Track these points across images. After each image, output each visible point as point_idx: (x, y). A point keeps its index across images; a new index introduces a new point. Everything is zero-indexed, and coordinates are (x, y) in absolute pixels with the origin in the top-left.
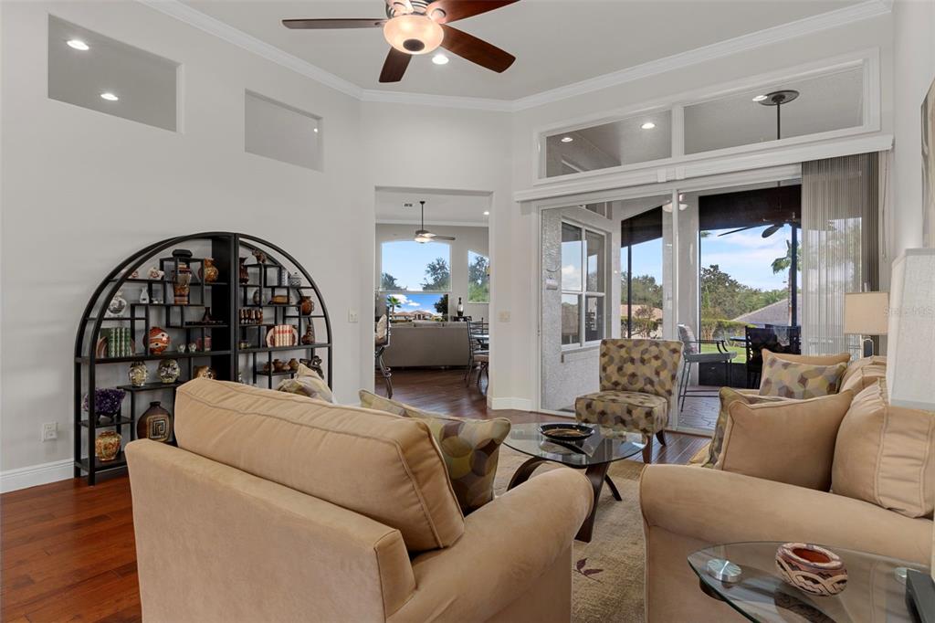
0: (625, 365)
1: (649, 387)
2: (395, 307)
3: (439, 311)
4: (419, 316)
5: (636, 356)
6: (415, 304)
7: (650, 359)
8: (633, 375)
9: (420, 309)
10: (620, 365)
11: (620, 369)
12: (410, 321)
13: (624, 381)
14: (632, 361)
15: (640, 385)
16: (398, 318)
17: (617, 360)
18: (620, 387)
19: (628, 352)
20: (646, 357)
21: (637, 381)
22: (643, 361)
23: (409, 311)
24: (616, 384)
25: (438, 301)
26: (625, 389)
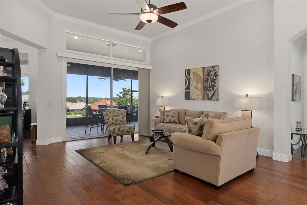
0: (114, 118)
1: (121, 123)
5: (116, 114)
7: (120, 115)
8: (116, 120)
10: (112, 117)
11: (112, 119)
13: (114, 122)
14: (115, 116)
15: (119, 122)
17: (111, 116)
18: (113, 124)
19: (113, 113)
20: (118, 114)
21: (118, 122)
22: (118, 116)
24: (112, 123)
26: (115, 125)
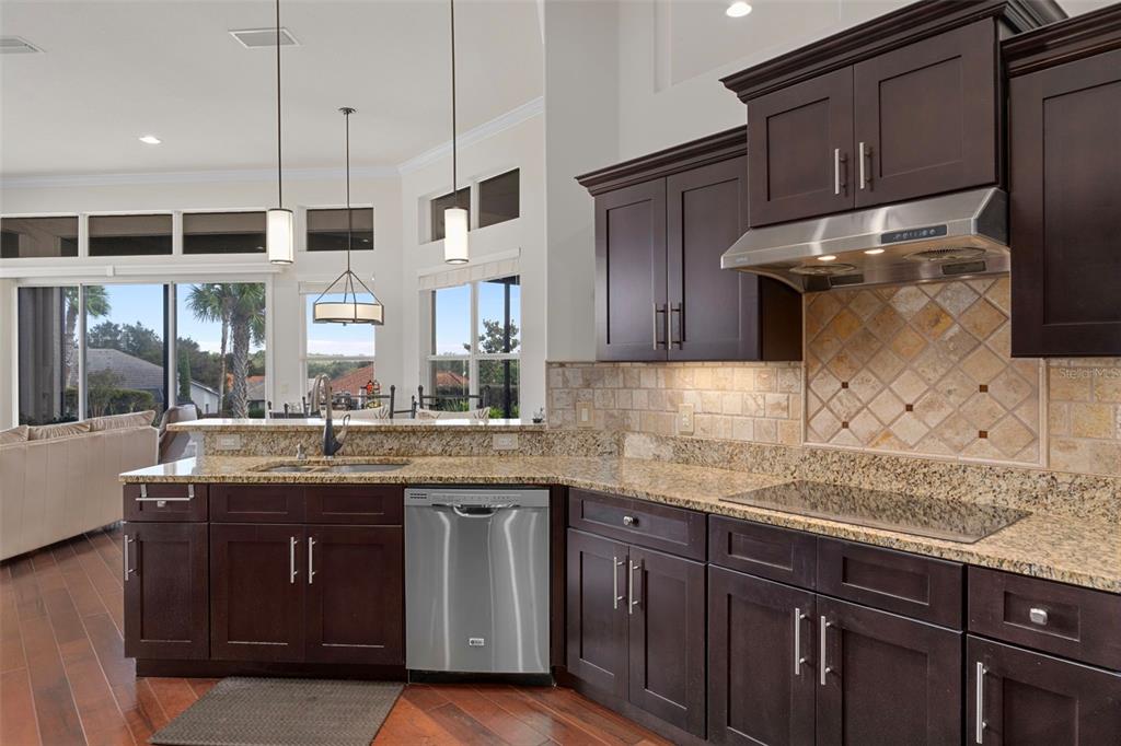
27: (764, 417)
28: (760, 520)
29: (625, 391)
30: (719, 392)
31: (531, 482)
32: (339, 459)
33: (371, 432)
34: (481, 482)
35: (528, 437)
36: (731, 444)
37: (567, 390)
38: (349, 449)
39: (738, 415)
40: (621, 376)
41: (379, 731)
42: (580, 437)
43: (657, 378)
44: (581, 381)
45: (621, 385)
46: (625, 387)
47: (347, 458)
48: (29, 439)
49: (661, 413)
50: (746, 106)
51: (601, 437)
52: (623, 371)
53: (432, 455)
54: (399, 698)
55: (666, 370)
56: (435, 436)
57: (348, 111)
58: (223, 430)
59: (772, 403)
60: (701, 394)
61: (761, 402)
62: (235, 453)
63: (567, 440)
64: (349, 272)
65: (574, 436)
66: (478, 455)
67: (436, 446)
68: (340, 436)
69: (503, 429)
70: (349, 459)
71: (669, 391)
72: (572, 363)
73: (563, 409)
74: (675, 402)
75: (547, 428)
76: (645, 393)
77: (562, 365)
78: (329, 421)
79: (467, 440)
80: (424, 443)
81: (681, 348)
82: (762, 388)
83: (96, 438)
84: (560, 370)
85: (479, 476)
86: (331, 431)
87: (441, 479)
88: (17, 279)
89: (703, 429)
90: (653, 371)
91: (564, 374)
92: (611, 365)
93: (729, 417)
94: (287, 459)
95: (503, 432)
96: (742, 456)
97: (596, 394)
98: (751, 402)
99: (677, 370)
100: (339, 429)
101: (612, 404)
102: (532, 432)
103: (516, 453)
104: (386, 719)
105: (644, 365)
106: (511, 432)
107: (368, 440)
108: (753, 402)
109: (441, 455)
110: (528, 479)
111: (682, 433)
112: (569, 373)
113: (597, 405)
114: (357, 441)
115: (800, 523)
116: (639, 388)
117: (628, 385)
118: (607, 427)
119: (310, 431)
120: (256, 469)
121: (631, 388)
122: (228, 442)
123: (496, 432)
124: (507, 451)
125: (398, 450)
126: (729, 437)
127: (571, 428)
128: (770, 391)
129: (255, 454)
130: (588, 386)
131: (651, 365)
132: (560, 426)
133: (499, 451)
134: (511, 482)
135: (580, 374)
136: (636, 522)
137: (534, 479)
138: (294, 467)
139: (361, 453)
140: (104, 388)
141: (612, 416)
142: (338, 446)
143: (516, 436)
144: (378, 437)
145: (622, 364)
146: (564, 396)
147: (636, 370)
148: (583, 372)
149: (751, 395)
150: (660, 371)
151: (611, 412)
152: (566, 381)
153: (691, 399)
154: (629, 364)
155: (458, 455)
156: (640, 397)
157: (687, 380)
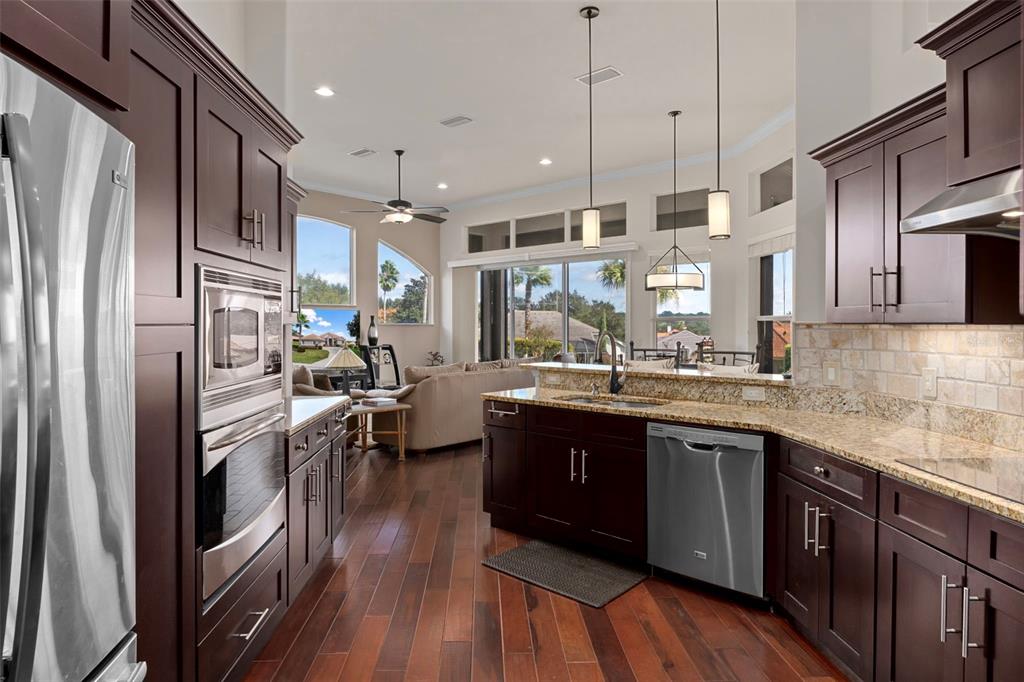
2: (303, 328)
3: (352, 334)
4: (330, 340)
6: (325, 324)
9: (332, 331)
12: (320, 348)
16: (307, 344)
23: (318, 333)
25: (351, 320)
27: (1009, 385)
28: (917, 482)
29: (874, 352)
30: (962, 357)
31: (747, 427)
32: (620, 397)
33: (645, 378)
34: (704, 423)
35: (775, 390)
36: (972, 412)
37: (814, 350)
38: (630, 390)
39: (982, 382)
40: (871, 337)
41: (614, 599)
42: (826, 394)
43: (903, 341)
44: (828, 342)
45: (870, 347)
46: (874, 349)
47: (627, 396)
48: (466, 370)
49: (906, 376)
50: (945, 61)
51: (847, 397)
52: (872, 333)
53: (691, 400)
54: (640, 583)
55: (911, 332)
56: (693, 384)
57: (675, 114)
58: (550, 370)
59: (1018, 370)
60: (944, 359)
61: (1005, 368)
62: (556, 387)
63: (812, 396)
64: (675, 247)
65: (819, 393)
66: (730, 403)
67: (695, 392)
68: (621, 379)
69: (750, 383)
70: (628, 398)
71: (914, 354)
72: (819, 325)
73: (810, 368)
74: (920, 363)
75: (794, 384)
76: (892, 354)
77: (809, 326)
78: (614, 368)
79: (720, 389)
80: (685, 390)
81: (898, 311)
82: (1007, 353)
83: (502, 373)
84: (807, 331)
85: (704, 418)
86: (615, 375)
87: (672, 417)
88: (478, 267)
89: (946, 395)
90: (899, 333)
91: (811, 335)
92: (861, 327)
93: (972, 384)
94: (584, 394)
95: (751, 385)
96: (983, 426)
97: (844, 355)
98: (995, 368)
99: (921, 333)
100: (620, 374)
101: (861, 364)
102: (778, 387)
103: (763, 404)
104: (623, 594)
105: (892, 327)
106: (759, 385)
107: (644, 383)
108: (997, 369)
109: (698, 400)
110: (744, 425)
111: (926, 398)
112: (816, 334)
113: (845, 365)
114: (636, 384)
115: (951, 490)
116: (886, 350)
117: (877, 347)
118: (855, 387)
119: (603, 374)
120: (561, 398)
121: (879, 350)
122: (553, 379)
123: (745, 385)
124: (755, 402)
125: (665, 393)
126: (972, 404)
127: (819, 385)
128: (1016, 358)
129: (569, 389)
130: (835, 346)
131: (897, 327)
132: (807, 383)
133: (748, 402)
134: (729, 425)
135: (827, 335)
136: (827, 474)
137: (749, 425)
138: (589, 400)
139: (638, 394)
140: (541, 340)
141: (861, 376)
142: (621, 387)
143: (763, 389)
144: (651, 382)
145: (871, 326)
146: (811, 355)
147: (883, 333)
148: (830, 334)
149: (995, 361)
150: (906, 333)
151: (859, 372)
152: (812, 342)
153: (934, 362)
154: (877, 326)
155: (712, 401)
156: (887, 360)
157: (930, 343)
